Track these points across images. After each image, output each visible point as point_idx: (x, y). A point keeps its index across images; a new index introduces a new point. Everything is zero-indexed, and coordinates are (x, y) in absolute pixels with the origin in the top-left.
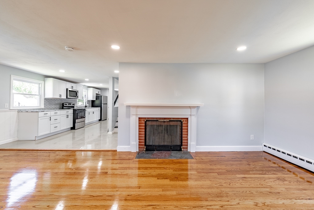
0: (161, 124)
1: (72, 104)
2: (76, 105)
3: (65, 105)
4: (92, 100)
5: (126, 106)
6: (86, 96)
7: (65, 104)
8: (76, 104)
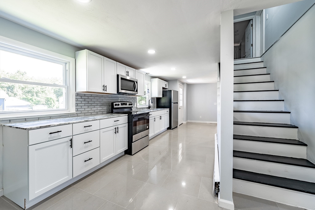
1: (128, 103)
2: (135, 106)
3: (115, 107)
4: (157, 97)
6: (150, 91)
7: (116, 105)
8: (135, 104)
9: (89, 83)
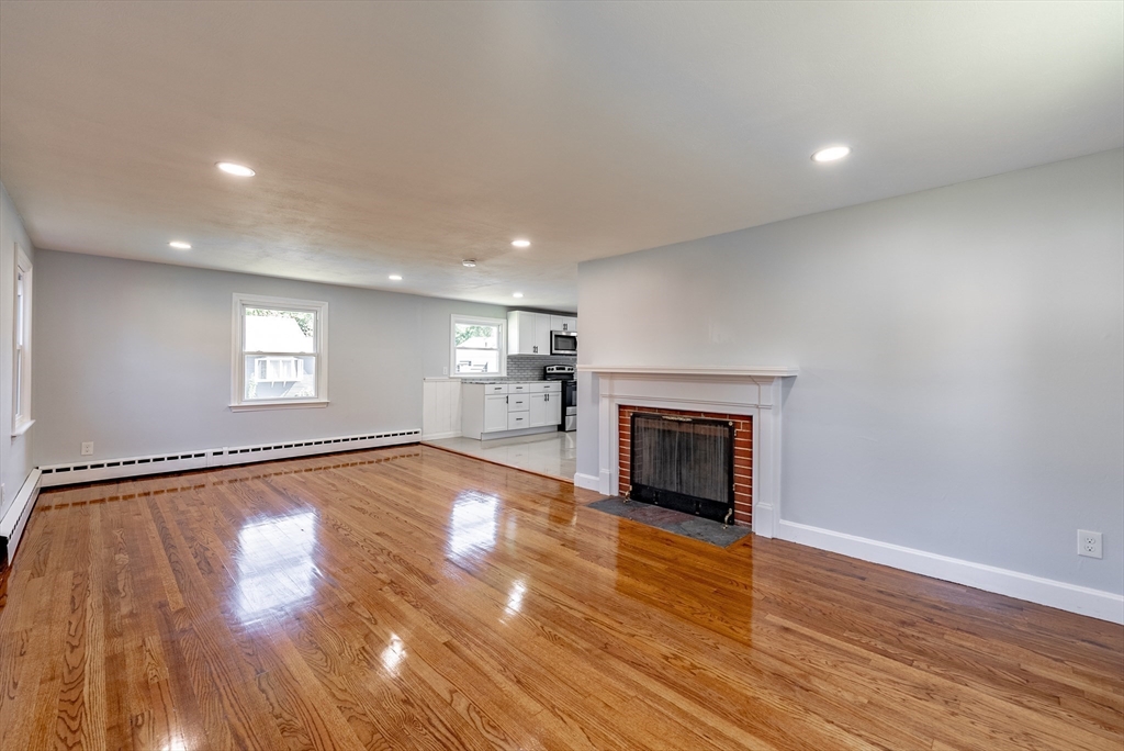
0: (670, 428)
1: (567, 368)
5: (593, 373)
7: (550, 369)
9: (520, 350)
